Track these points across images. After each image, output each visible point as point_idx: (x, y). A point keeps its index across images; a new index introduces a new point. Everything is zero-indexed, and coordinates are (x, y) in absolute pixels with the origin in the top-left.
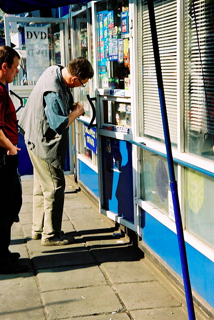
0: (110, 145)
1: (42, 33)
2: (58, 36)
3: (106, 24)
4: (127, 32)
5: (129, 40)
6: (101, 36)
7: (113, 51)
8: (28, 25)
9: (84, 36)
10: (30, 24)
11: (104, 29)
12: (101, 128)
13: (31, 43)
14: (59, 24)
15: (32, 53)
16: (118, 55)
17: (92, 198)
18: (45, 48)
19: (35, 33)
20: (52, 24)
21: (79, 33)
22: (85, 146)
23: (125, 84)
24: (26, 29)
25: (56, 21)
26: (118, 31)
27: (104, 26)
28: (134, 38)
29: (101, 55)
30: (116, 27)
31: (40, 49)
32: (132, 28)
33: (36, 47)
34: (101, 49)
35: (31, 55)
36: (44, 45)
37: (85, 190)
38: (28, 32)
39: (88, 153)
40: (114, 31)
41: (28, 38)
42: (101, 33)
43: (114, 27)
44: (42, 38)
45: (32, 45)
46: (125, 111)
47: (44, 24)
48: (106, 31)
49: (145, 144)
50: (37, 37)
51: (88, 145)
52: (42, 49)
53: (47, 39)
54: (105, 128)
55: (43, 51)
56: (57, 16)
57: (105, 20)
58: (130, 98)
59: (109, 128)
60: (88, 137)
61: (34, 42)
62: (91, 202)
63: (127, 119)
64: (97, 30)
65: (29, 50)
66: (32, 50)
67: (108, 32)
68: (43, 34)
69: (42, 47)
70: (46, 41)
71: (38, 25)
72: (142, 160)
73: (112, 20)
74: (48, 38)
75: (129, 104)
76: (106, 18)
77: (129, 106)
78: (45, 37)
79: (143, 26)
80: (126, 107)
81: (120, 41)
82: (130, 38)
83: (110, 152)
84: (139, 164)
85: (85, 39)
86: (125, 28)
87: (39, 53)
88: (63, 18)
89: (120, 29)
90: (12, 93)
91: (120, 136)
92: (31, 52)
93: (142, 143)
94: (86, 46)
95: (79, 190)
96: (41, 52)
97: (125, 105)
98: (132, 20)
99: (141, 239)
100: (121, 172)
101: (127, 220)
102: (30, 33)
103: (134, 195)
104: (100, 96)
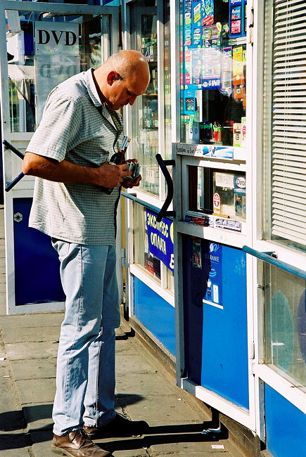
0: (200, 254)
1: (67, 33)
2: (98, 40)
3: (197, 17)
4: (242, 33)
5: (244, 48)
6: (188, 41)
7: (210, 71)
8: (40, 18)
9: (149, 40)
10: (44, 15)
11: (193, 27)
12: (182, 220)
13: (45, 52)
14: (99, 18)
15: (49, 72)
16: (220, 79)
17: (159, 354)
18: (71, 63)
19: (54, 32)
20: (85, 16)
21: (139, 37)
22: (147, 251)
23: (235, 135)
24: (38, 26)
25: (94, 11)
26: (223, 31)
28: (255, 45)
29: (186, 78)
30: (218, 24)
31: (62, 63)
32: (252, 26)
33: (55, 60)
34: (186, 66)
35: (46, 74)
36: (70, 57)
37: (146, 336)
38: (40, 32)
39: (151, 264)
40: (215, 31)
41: (41, 42)
42: (188, 35)
43: (215, 23)
44: (67, 44)
45: (48, 57)
46: (232, 187)
47: (70, 17)
48: (198, 30)
49: (275, 256)
50: (57, 42)
51: (153, 249)
52: (67, 65)
53: (77, 46)
54: (190, 220)
55: (69, 67)
56: (96, 2)
57: (197, 10)
58: (244, 162)
59: (200, 219)
60: (154, 236)
61: (52, 51)
62: (156, 360)
63: (238, 203)
64: (181, 28)
65: (43, 67)
66: (49, 66)
67: (201, 33)
68: (71, 35)
69: (67, 61)
70: (76, 50)
71: (58, 18)
72: (268, 286)
73: (210, 10)
74: (80, 44)
75: (243, 174)
76: (199, 5)
77: (241, 179)
78: (73, 44)
79: (275, 22)
80: (235, 179)
81: (227, 51)
82: (249, 46)
83: (200, 266)
84: (261, 295)
85: (151, 47)
86: (237, 25)
87: (60, 72)
88: (108, 4)
89: (226, 28)
90: (9, 147)
91: (221, 238)
92: (45, 69)
93: (270, 253)
94: (152, 60)
95: (132, 334)
96: (65, 70)
97: (232, 176)
98: (253, 10)
99: (263, 446)
100: (222, 307)
101: (235, 406)
102: (44, 33)
103: (250, 355)
104: (182, 157)
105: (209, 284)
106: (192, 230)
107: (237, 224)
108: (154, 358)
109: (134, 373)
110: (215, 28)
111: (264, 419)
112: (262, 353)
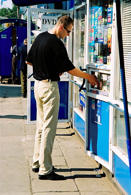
0: (94, 104)
1: (53, 20)
3: (96, 16)
4: (111, 23)
5: (112, 28)
7: (100, 36)
9: (83, 24)
11: (95, 19)
12: (88, 91)
16: (103, 39)
17: (82, 141)
19: (48, 20)
22: (79, 102)
23: (107, 60)
24: (42, 17)
26: (105, 22)
27: (95, 17)
28: (115, 27)
29: (92, 38)
30: (103, 19)
32: (114, 20)
34: (92, 34)
37: (78, 134)
39: (81, 107)
40: (102, 22)
42: (93, 23)
43: (102, 18)
46: (106, 80)
48: (96, 21)
49: (118, 106)
51: (81, 102)
54: (91, 91)
57: (96, 14)
58: (110, 71)
59: (95, 91)
60: (81, 97)
62: (81, 143)
63: (108, 86)
64: (90, 20)
67: (97, 22)
72: (117, 117)
73: (101, 14)
75: (109, 75)
76: (97, 12)
77: (109, 77)
80: (107, 77)
81: (106, 29)
82: (113, 27)
83: (94, 109)
84: (114, 120)
86: (109, 19)
89: (106, 20)
93: (116, 105)
95: (74, 134)
98: (115, 14)
99: (113, 176)
100: (101, 124)
101: (104, 161)
102: (44, 20)
103: (110, 142)
104: (89, 68)
105: (97, 115)
106: (92, 95)
107: (107, 94)
109: (72, 148)
110: (102, 20)
111: (114, 166)
112: (114, 142)
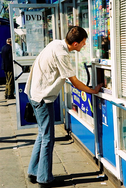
0: (101, 104)
2: (50, 18)
3: (97, 6)
6: (95, 16)
7: (101, 28)
9: (70, 17)
10: (29, 9)
11: (96, 10)
13: (30, 24)
14: (51, 9)
15: (31, 31)
16: (104, 31)
17: (79, 144)
18: (40, 27)
19: (32, 16)
20: (46, 8)
21: (66, 15)
22: (72, 102)
24: (26, 13)
25: (49, 6)
26: (105, 12)
27: (96, 8)
29: (95, 31)
30: (103, 9)
31: (36, 28)
32: (111, 9)
33: (34, 26)
34: (95, 26)
35: (29, 32)
36: (39, 25)
38: (27, 16)
41: (27, 20)
42: (95, 14)
44: (38, 20)
45: (31, 25)
46: (110, 76)
47: (40, 9)
49: (123, 105)
50: (34, 19)
52: (38, 28)
53: (42, 21)
55: (39, 29)
56: (49, 3)
57: (97, 3)
58: (111, 66)
60: (75, 96)
61: (32, 23)
65: (28, 29)
66: (31, 29)
67: (98, 13)
68: (39, 16)
69: (38, 27)
70: (41, 22)
71: (35, 9)
72: (121, 117)
73: (101, 3)
74: (43, 19)
76: (97, 1)
78: (41, 19)
79: (120, 7)
81: (106, 20)
82: (110, 18)
85: (71, 20)
86: (108, 9)
87: (35, 31)
88: (54, 3)
90: (16, 62)
92: (29, 30)
93: (121, 104)
94: (72, 25)
96: (37, 30)
98: (111, 3)
99: (122, 184)
100: (108, 126)
103: (115, 146)
107: (111, 92)
108: (77, 145)
110: (102, 11)
111: (122, 172)
112: (120, 145)
